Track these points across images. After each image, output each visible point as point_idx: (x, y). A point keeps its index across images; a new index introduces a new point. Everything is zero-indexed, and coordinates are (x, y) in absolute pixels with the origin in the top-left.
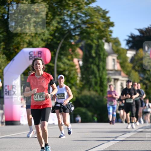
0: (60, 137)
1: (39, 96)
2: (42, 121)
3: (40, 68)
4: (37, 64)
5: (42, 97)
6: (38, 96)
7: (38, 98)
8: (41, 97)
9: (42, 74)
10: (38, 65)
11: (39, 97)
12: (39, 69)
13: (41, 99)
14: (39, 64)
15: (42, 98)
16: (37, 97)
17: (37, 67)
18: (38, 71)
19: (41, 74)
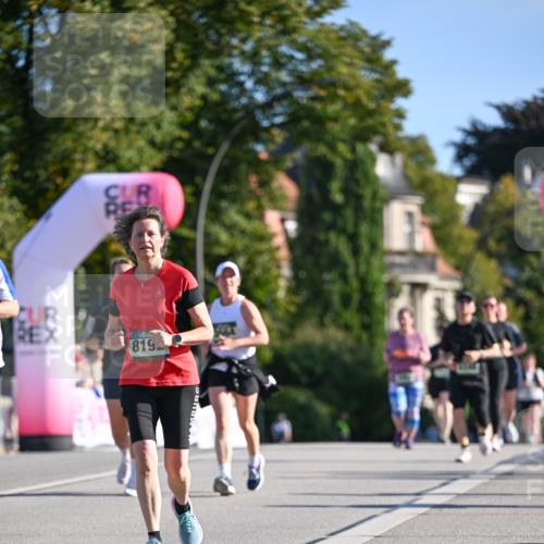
1: (146, 340)
3: (153, 249)
4: (141, 235)
6: (143, 343)
7: (144, 350)
8: (154, 346)
10: (147, 238)
11: (147, 347)
12: (150, 250)
13: (156, 353)
14: (151, 234)
15: (158, 349)
16: (140, 345)
17: (144, 242)
18: (147, 258)
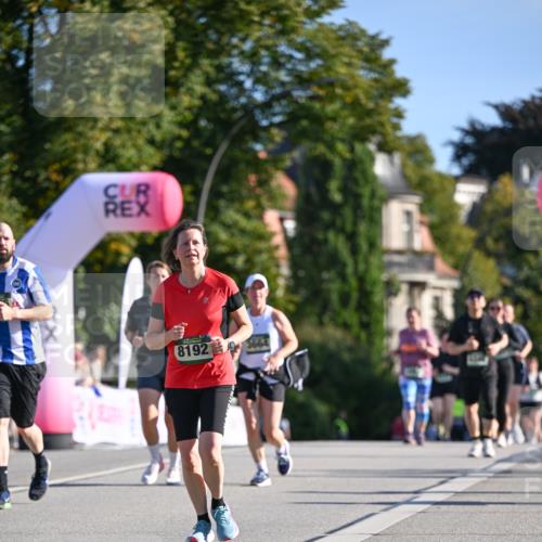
0: (255, 482)
1: (191, 346)
2: (202, 430)
3: (198, 256)
4: (187, 244)
5: (201, 350)
6: (188, 348)
7: (189, 354)
8: (199, 350)
9: (203, 274)
10: (192, 247)
11: (192, 352)
12: (195, 258)
13: (200, 357)
14: (195, 243)
15: (204, 353)
16: (185, 350)
17: (190, 250)
18: (192, 265)
19: (197, 276)
